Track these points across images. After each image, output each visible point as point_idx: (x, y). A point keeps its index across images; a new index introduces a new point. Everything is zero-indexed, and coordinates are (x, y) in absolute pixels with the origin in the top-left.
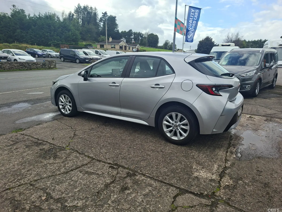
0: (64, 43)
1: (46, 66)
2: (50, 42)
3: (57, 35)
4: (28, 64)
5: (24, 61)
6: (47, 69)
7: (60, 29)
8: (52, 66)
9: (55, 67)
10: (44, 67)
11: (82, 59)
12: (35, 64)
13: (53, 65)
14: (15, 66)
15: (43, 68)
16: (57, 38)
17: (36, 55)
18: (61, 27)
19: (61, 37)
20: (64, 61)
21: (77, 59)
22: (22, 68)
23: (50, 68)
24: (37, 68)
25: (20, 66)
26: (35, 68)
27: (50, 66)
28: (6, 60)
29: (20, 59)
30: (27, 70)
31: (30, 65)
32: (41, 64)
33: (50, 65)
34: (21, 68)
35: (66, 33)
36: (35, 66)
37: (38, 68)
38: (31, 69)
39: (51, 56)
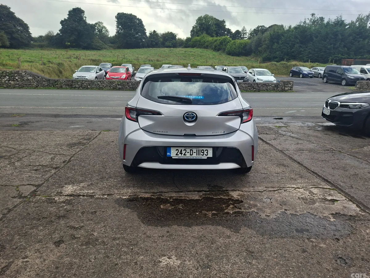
0: (351, 56)
1: (278, 87)
2: (332, 56)
3: (344, 46)
4: (258, 85)
5: (261, 82)
6: (279, 92)
7: (351, 38)
8: (286, 89)
9: (290, 90)
10: (276, 89)
11: (351, 79)
12: (266, 85)
13: (289, 87)
14: (243, 87)
15: (274, 90)
16: (343, 50)
17: (301, 75)
18: (354, 35)
19: (348, 49)
20: (327, 82)
21: (344, 79)
22: (250, 89)
23: (283, 91)
24: (266, 90)
25: (249, 87)
26: (264, 90)
27: (284, 88)
28: (243, 81)
29: (258, 79)
30: (255, 91)
31: (260, 86)
32: (273, 85)
33: (284, 86)
34: (248, 90)
35: (359, 42)
36: (265, 88)
37: (268, 90)
38: (259, 91)
39: (321, 76)
